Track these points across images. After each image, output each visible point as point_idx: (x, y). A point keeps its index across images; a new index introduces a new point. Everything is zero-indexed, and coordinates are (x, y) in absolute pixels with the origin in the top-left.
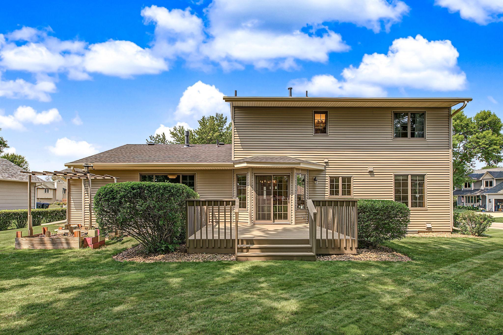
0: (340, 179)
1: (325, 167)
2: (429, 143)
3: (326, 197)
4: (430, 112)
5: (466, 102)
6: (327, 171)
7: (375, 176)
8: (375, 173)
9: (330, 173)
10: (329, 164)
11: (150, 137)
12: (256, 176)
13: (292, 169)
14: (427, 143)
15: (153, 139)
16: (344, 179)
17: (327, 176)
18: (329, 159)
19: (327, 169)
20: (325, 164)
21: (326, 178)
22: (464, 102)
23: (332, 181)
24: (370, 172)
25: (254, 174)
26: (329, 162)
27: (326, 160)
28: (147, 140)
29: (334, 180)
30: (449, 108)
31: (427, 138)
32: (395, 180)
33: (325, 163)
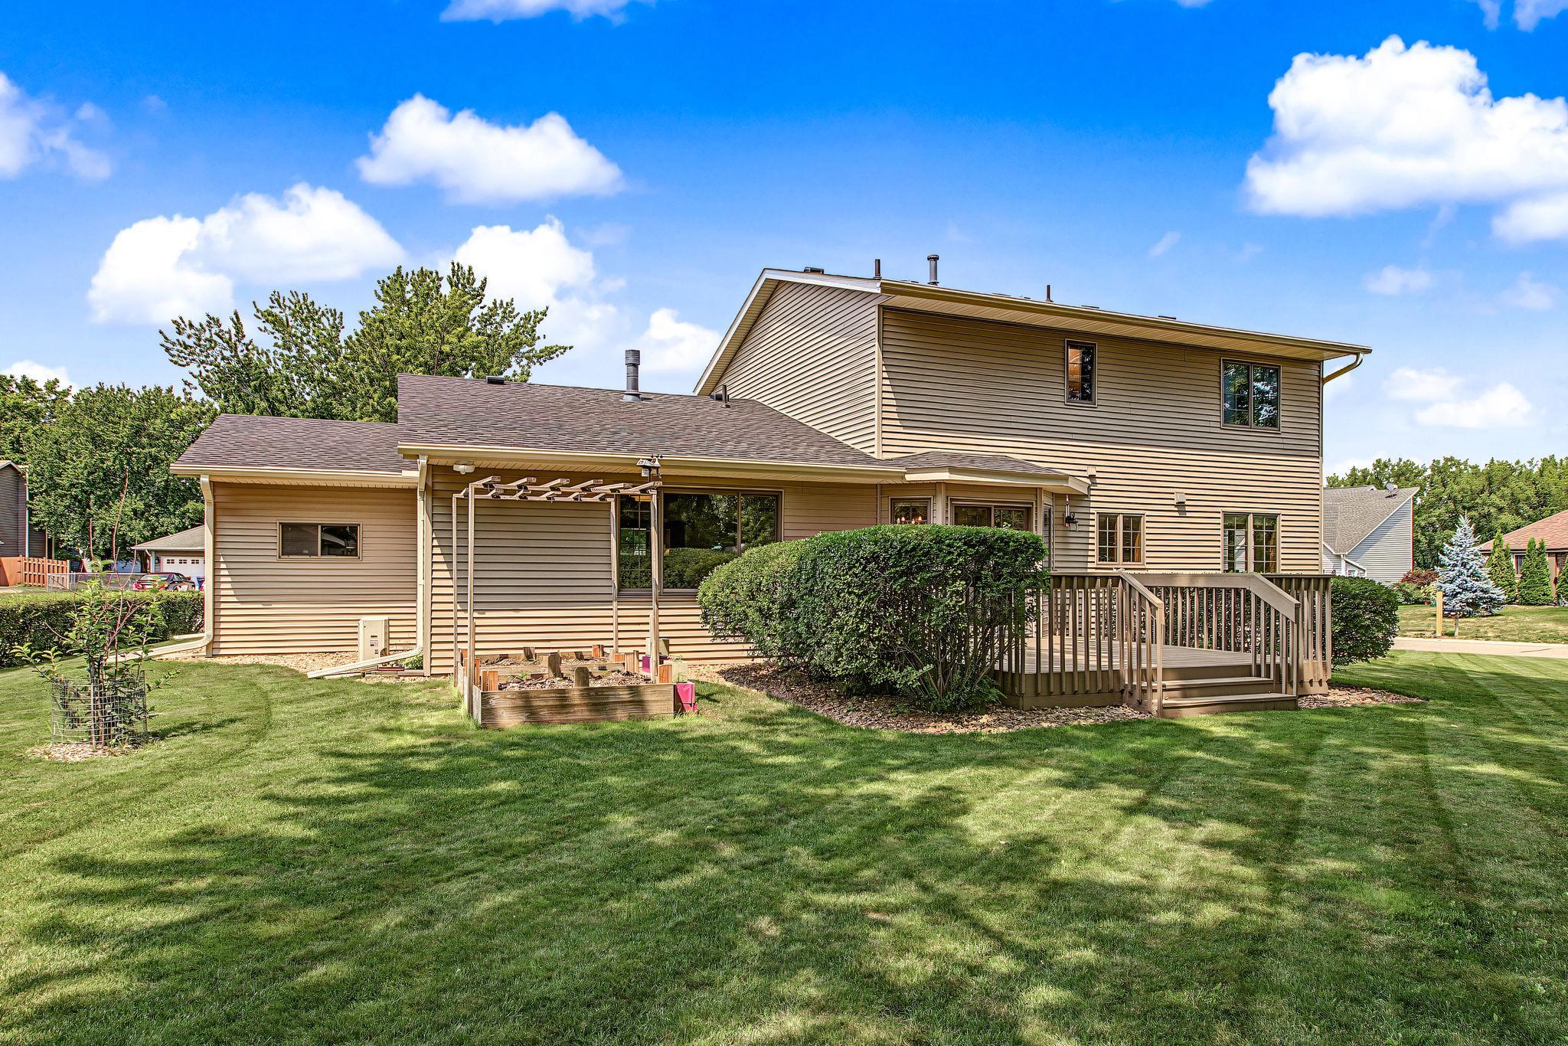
0: (1120, 520)
1: (1089, 489)
2: (1285, 441)
3: (1090, 565)
4: (1288, 369)
5: (1361, 355)
6: (1092, 498)
7: (1188, 514)
8: (1187, 509)
9: (1100, 503)
10: (1098, 481)
11: (175, 322)
12: (957, 507)
13: (1036, 491)
14: (1281, 441)
15: (189, 331)
16: (1127, 518)
17: (1092, 510)
18: (1098, 469)
19: (1092, 493)
20: (1088, 481)
21: (1092, 517)
22: (1357, 354)
23: (1102, 525)
24: (1180, 504)
25: (952, 500)
26: (1098, 475)
27: (1092, 471)
28: (161, 332)
29: (1107, 522)
30: (1319, 363)
31: (1282, 430)
32: (1225, 527)
33: (1091, 477)
